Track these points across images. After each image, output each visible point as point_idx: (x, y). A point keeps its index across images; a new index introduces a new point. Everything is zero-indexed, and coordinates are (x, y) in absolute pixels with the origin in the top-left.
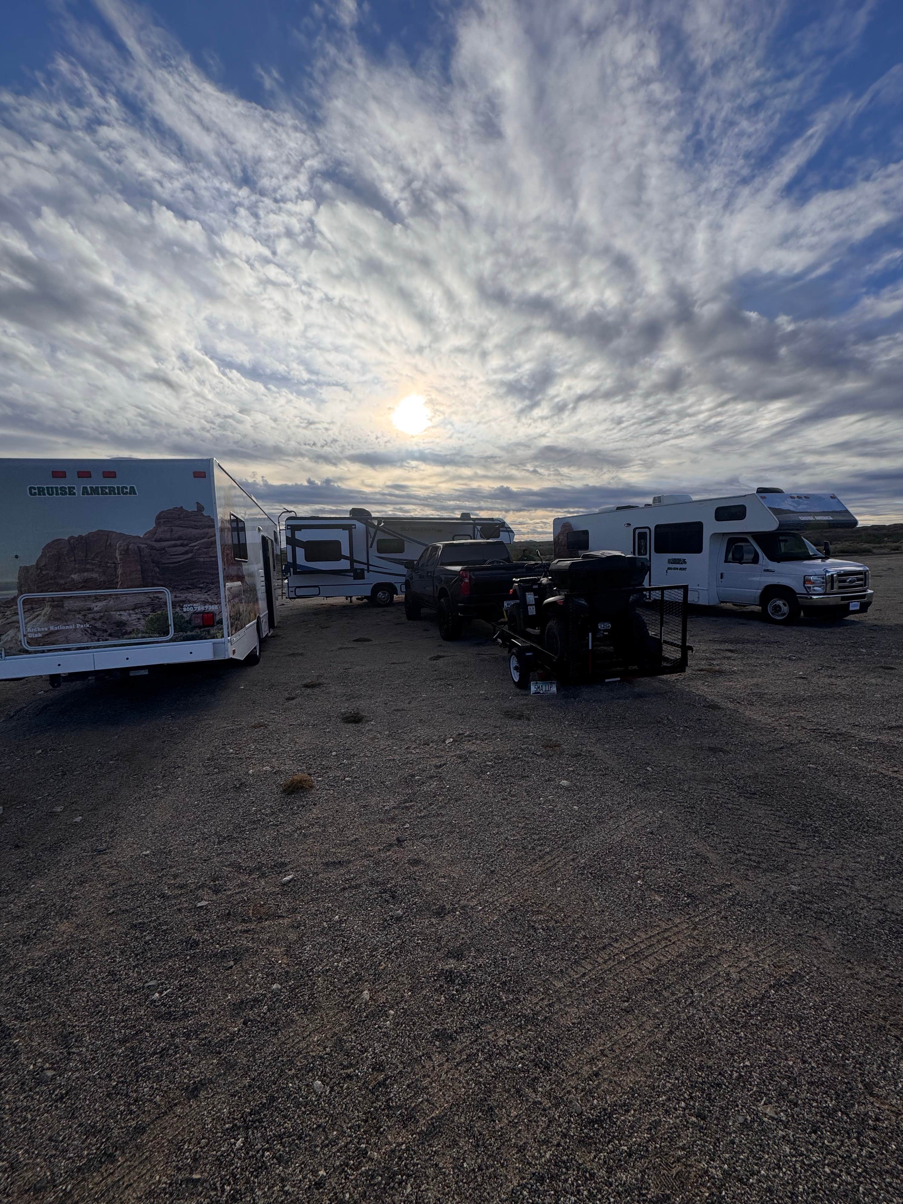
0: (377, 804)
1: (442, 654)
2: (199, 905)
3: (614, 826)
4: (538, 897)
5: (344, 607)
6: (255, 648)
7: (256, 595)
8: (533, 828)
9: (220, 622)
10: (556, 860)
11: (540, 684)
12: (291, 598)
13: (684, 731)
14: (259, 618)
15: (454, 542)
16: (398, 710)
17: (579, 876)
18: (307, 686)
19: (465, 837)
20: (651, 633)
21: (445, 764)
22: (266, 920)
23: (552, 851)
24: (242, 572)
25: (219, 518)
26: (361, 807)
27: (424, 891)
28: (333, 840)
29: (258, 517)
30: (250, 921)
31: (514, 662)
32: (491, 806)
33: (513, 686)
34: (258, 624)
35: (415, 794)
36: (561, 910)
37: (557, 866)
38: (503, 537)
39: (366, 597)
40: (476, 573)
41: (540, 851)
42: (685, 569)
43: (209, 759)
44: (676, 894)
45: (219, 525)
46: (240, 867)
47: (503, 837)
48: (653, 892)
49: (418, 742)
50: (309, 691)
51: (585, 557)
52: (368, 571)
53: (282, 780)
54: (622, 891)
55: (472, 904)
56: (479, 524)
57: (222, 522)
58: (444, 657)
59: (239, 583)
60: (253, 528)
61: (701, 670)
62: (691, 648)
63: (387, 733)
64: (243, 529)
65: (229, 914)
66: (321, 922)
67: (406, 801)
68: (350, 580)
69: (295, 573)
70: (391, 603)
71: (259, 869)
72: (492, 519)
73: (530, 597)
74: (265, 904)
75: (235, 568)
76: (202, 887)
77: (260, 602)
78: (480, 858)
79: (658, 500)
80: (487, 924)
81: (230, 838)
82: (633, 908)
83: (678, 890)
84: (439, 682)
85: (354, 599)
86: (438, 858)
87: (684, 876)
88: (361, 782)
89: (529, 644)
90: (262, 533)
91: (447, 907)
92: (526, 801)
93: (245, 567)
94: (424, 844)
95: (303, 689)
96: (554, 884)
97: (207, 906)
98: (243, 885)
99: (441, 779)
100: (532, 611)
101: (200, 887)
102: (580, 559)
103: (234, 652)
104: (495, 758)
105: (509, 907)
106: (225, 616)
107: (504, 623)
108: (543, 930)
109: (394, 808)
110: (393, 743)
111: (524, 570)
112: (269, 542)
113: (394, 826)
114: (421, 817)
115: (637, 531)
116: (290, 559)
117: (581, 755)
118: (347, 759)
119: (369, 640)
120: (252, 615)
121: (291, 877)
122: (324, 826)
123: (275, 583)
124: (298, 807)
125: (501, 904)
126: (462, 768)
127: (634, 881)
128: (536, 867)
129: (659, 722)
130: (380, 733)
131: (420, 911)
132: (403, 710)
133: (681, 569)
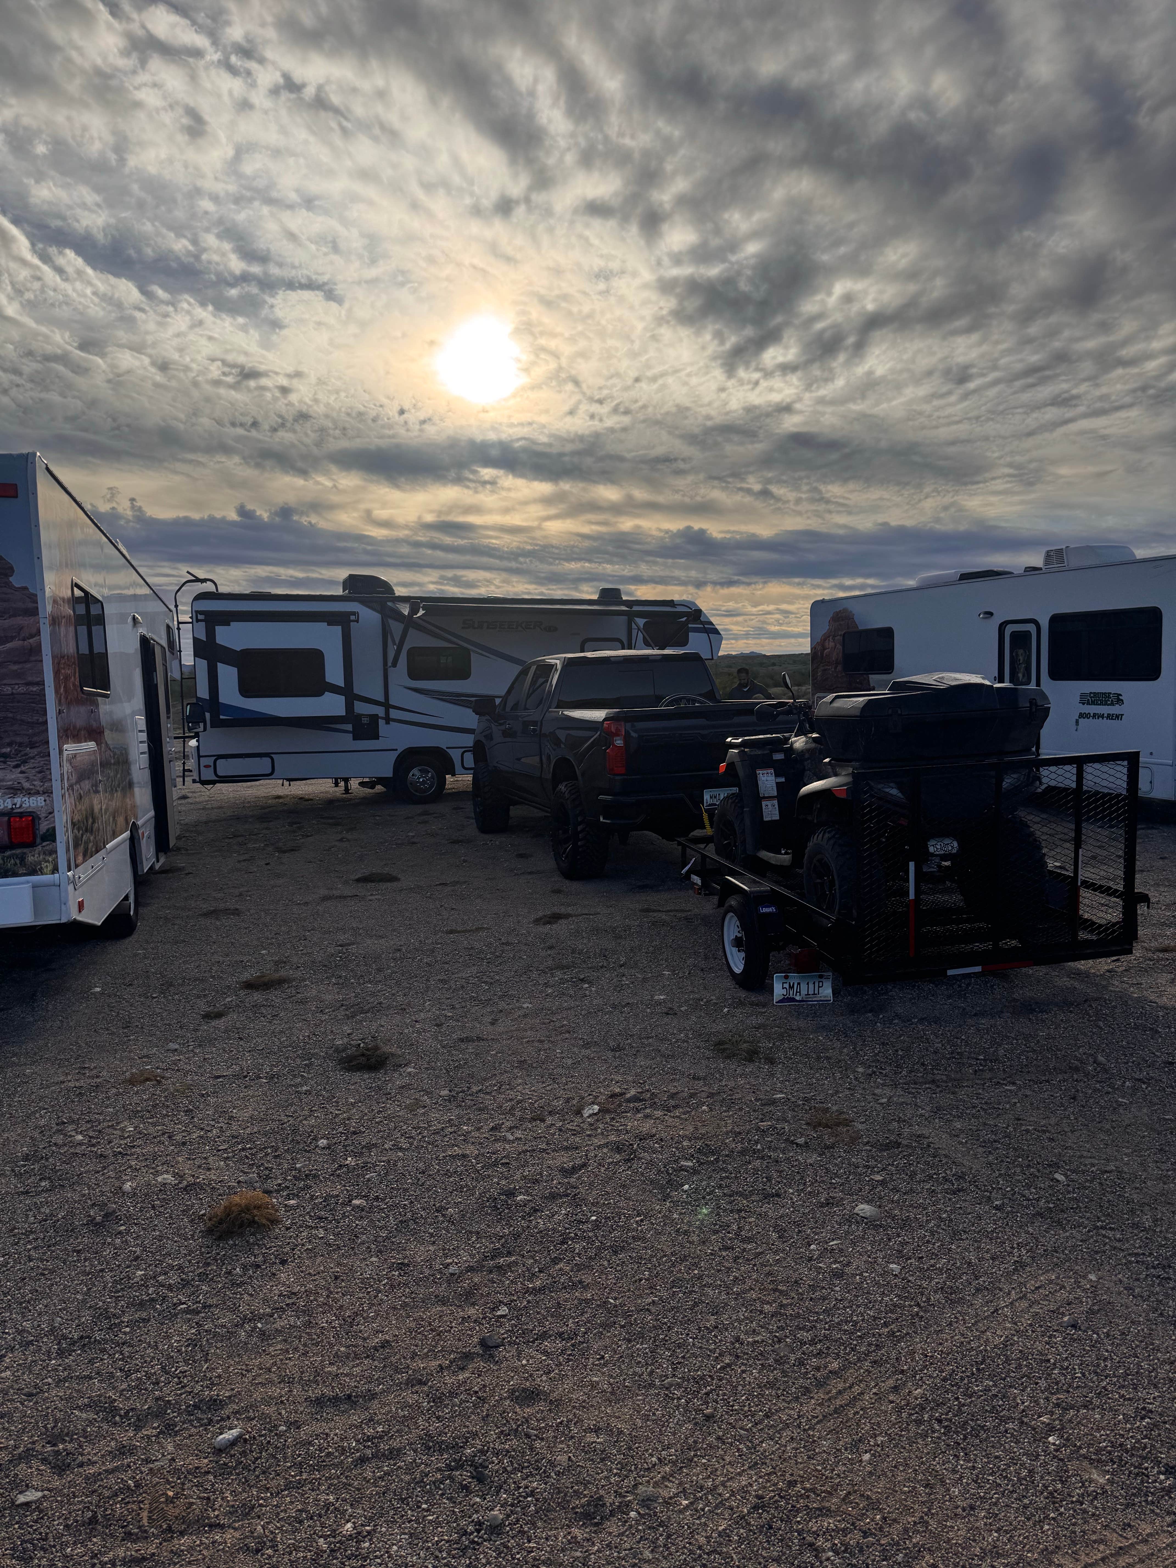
0: (429, 1261)
1: (563, 910)
2: (22, 1499)
3: (987, 1311)
4: (819, 1476)
5: (331, 803)
6: (126, 898)
7: (129, 773)
8: (798, 1316)
9: (51, 836)
10: (856, 1389)
11: (794, 978)
12: (204, 783)
13: (1135, 1089)
14: (134, 828)
15: (589, 655)
16: (468, 1040)
17: (912, 1427)
18: (250, 986)
19: (641, 1336)
20: (1052, 864)
21: (584, 1165)
22: (182, 1534)
23: (844, 1368)
24: (98, 720)
25: (48, 592)
26: (391, 1268)
27: (552, 1464)
28: (332, 1345)
29: (131, 592)
30: (144, 1536)
31: (732, 929)
32: (696, 1265)
33: (729, 983)
34: (134, 841)
35: (517, 1236)
36: (874, 1505)
37: (859, 1404)
38: (696, 644)
39: (381, 781)
40: (640, 725)
41: (818, 1369)
42: (1119, 717)
43: (26, 1158)
44: (1139, 1466)
45: (49, 608)
46: (114, 1411)
47: (729, 1336)
48: (1085, 1463)
49: (518, 1114)
50: (257, 996)
51: (896, 687)
52: (388, 720)
53: (202, 1206)
54: (1014, 1461)
55: (665, 1494)
56: (641, 614)
57: (55, 602)
58: (567, 916)
59: (92, 745)
60: (122, 618)
61: (1165, 950)
62: (1145, 898)
63: (445, 1092)
64: (100, 620)
65: (93, 1520)
66: (311, 1539)
67: (494, 1256)
68: (346, 741)
69: (217, 723)
70: (439, 794)
71: (159, 1414)
72: (671, 603)
73: (768, 781)
74: (177, 1496)
75: (83, 709)
76: (27, 1456)
77: (137, 790)
78: (679, 1386)
79: (1055, 557)
80: (702, 1540)
81: (85, 1342)
82: (1041, 1501)
83: (1144, 1458)
84: (559, 974)
85: (354, 784)
86: (580, 1384)
87: (1155, 1425)
88: (391, 1208)
89: (766, 886)
90: (142, 630)
91: (608, 1500)
92: (776, 1253)
93: (105, 708)
94: (545, 1353)
95: (242, 993)
96: (855, 1446)
97: (39, 1501)
98: (123, 1451)
99: (576, 1201)
100: (771, 811)
101: (20, 1457)
102: (883, 693)
103: (81, 906)
104: (700, 1151)
105: (754, 1500)
106: (62, 822)
107: (707, 840)
108: (837, 1553)
109: (470, 1269)
110: (459, 1117)
111: (753, 718)
112: (158, 650)
113: (472, 1311)
114: (535, 1291)
115: (1009, 629)
116: (203, 692)
117: (899, 1145)
118: (356, 1155)
119: (392, 879)
120: (121, 820)
121: (235, 1432)
122: (308, 1312)
123: (171, 747)
124: (245, 1268)
125: (733, 1494)
126: (624, 1174)
127: (1040, 1436)
128: (810, 1407)
129: (1077, 1069)
130: (428, 1093)
131: (544, 1512)
132: (479, 1039)
133: (1110, 717)
